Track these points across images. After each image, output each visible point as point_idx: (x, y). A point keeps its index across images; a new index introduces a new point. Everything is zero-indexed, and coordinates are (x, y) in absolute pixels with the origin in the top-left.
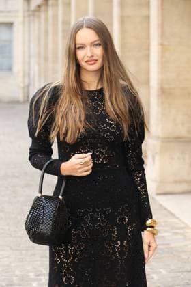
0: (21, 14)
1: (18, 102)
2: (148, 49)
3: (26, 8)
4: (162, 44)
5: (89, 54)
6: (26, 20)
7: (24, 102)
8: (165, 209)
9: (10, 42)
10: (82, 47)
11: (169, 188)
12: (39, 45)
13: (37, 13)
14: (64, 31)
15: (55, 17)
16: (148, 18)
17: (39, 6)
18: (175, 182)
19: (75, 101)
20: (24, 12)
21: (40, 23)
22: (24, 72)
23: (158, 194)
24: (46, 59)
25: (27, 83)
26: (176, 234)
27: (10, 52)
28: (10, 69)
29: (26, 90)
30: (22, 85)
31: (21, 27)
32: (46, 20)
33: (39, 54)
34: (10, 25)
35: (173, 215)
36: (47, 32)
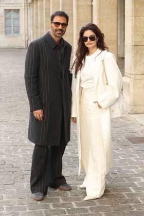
0: (23, 5)
1: (23, 48)
3: (26, 2)
4: (99, 19)
6: (26, 7)
7: (25, 48)
12: (33, 20)
13: (31, 5)
15: (41, 6)
21: (33, 9)
24: (37, 27)
25: (27, 39)
28: (18, 32)
29: (26, 42)
30: (24, 40)
31: (23, 11)
32: (37, 8)
33: (33, 24)
34: (17, 11)
36: (37, 14)
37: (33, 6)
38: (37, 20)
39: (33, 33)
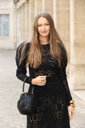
0: (12, 10)
1: (12, 50)
2: (69, 25)
3: (15, 7)
4: (75, 23)
5: (44, 29)
6: (15, 13)
7: (14, 50)
8: (78, 97)
9: (8, 23)
10: (41, 25)
11: (79, 88)
12: (21, 24)
13: (20, 10)
14: (32, 18)
15: (28, 11)
16: (69, 11)
17: (21, 7)
18: (82, 85)
19: (37, 50)
20: (14, 9)
21: (21, 14)
22: (14, 36)
23: (74, 90)
24: (24, 30)
26: (83, 108)
27: (8, 27)
28: (8, 35)
29: (15, 44)
30: (13, 42)
31: (13, 16)
32: (24, 13)
33: (21, 28)
34: (8, 15)
35: (81, 99)
36: (24, 18)
37: (21, 12)
38: (24, 24)
39: (21, 36)
